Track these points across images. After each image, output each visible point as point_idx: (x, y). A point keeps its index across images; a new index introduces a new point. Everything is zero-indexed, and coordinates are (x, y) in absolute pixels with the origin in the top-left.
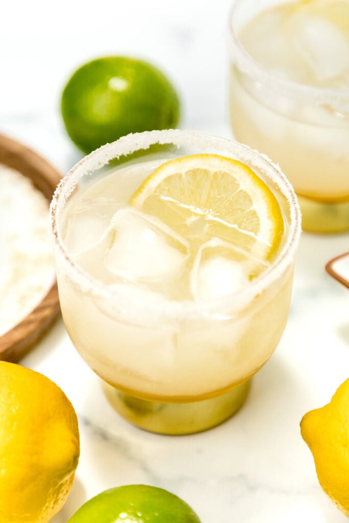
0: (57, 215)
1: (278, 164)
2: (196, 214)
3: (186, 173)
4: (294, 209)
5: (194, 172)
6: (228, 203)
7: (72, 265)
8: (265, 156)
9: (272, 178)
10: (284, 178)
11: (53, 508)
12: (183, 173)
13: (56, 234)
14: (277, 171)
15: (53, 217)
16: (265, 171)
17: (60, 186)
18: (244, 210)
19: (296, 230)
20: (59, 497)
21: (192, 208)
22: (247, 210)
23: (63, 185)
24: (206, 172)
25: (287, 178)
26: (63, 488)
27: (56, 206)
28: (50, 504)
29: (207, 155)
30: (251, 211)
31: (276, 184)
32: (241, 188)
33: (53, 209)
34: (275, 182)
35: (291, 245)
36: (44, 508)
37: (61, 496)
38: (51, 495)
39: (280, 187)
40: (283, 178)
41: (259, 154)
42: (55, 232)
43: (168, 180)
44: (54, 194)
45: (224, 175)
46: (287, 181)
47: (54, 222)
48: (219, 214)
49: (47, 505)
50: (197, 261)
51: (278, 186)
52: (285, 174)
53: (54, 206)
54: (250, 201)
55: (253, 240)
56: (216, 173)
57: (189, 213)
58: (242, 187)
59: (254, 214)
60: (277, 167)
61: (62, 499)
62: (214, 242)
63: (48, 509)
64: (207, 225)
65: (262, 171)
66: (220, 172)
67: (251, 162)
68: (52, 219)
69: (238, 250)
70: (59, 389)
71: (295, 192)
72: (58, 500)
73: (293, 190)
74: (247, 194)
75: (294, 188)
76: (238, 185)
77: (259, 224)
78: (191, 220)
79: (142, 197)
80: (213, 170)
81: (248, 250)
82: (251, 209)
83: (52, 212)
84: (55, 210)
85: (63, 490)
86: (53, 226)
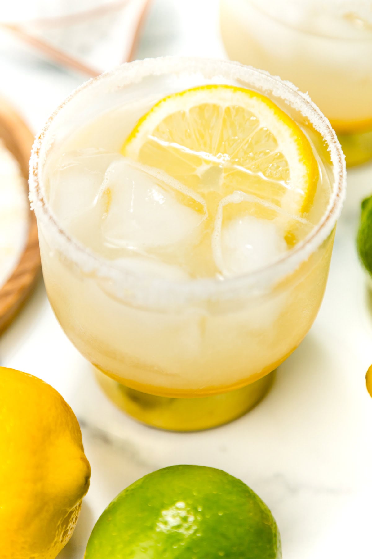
0: (39, 175)
1: (307, 93)
2: (207, 162)
3: (191, 110)
4: (335, 150)
5: (202, 109)
6: (247, 146)
7: (69, 239)
8: (290, 84)
9: (300, 111)
10: (317, 111)
11: (62, 541)
12: (187, 111)
13: (42, 200)
14: (308, 103)
15: (35, 178)
16: (290, 102)
17: (39, 138)
18: (268, 153)
19: (341, 176)
20: (68, 528)
21: (203, 154)
22: (272, 153)
23: (42, 136)
24: (216, 108)
25: (321, 110)
26: (73, 516)
27: (37, 164)
28: (59, 538)
29: (215, 86)
30: (277, 154)
31: (306, 118)
32: (261, 126)
33: (34, 168)
34: (304, 116)
35: (338, 195)
36: (53, 544)
37: (71, 525)
38: (60, 527)
39: (311, 122)
40: (315, 111)
41: (282, 81)
42: (40, 198)
43: (169, 119)
44: (32, 149)
45: (239, 110)
46: (321, 114)
47: (38, 185)
48: (237, 160)
49: (55, 540)
50: (218, 223)
51: (308, 121)
52: (317, 105)
53: (35, 165)
54: (275, 140)
55: (283, 189)
56: (228, 110)
57: (199, 161)
58: (263, 124)
59: (281, 156)
60: (306, 96)
61: (71, 529)
62: (237, 197)
63: (57, 544)
64: (223, 175)
65: (286, 102)
66: (234, 107)
67: (271, 92)
68: (35, 181)
69: (266, 204)
70: (56, 392)
71: (333, 128)
72: (67, 531)
73: (330, 125)
74: (270, 133)
75: (331, 122)
76: (257, 121)
77: (288, 170)
78: (201, 170)
79: (137, 144)
80: (224, 105)
81: (278, 203)
82: (276, 151)
83: (34, 172)
84: (37, 169)
85: (72, 519)
86: (38, 190)
